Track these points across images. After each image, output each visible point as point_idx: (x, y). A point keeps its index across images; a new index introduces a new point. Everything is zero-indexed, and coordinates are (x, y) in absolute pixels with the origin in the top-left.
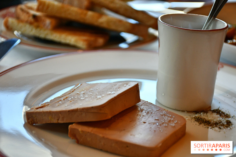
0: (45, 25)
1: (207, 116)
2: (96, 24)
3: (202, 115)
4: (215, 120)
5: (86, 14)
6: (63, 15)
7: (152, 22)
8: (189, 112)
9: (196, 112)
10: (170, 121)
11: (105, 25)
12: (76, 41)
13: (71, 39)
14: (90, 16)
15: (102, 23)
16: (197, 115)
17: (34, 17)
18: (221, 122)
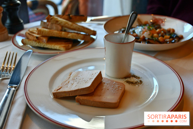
0: (43, 41)
1: (131, 79)
2: (67, 37)
3: (129, 79)
4: (135, 81)
5: (61, 34)
6: (51, 35)
7: (92, 33)
8: (122, 78)
9: (125, 78)
10: (118, 87)
11: (71, 38)
12: (59, 47)
13: (57, 47)
14: (63, 34)
15: (69, 37)
16: (126, 80)
17: (37, 37)
18: (137, 82)
